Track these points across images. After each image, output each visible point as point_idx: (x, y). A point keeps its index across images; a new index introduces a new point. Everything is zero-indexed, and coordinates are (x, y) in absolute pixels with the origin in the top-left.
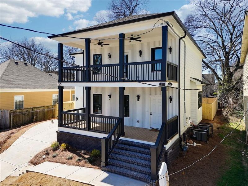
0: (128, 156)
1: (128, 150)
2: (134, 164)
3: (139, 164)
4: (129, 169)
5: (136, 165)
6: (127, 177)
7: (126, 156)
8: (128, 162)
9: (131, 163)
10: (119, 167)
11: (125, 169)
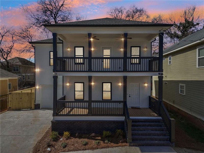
0: (142, 130)
1: (138, 126)
2: (150, 135)
3: (155, 135)
4: (150, 140)
5: (152, 135)
6: (153, 146)
7: (140, 130)
8: (145, 135)
9: (148, 135)
10: (141, 140)
11: (147, 140)
